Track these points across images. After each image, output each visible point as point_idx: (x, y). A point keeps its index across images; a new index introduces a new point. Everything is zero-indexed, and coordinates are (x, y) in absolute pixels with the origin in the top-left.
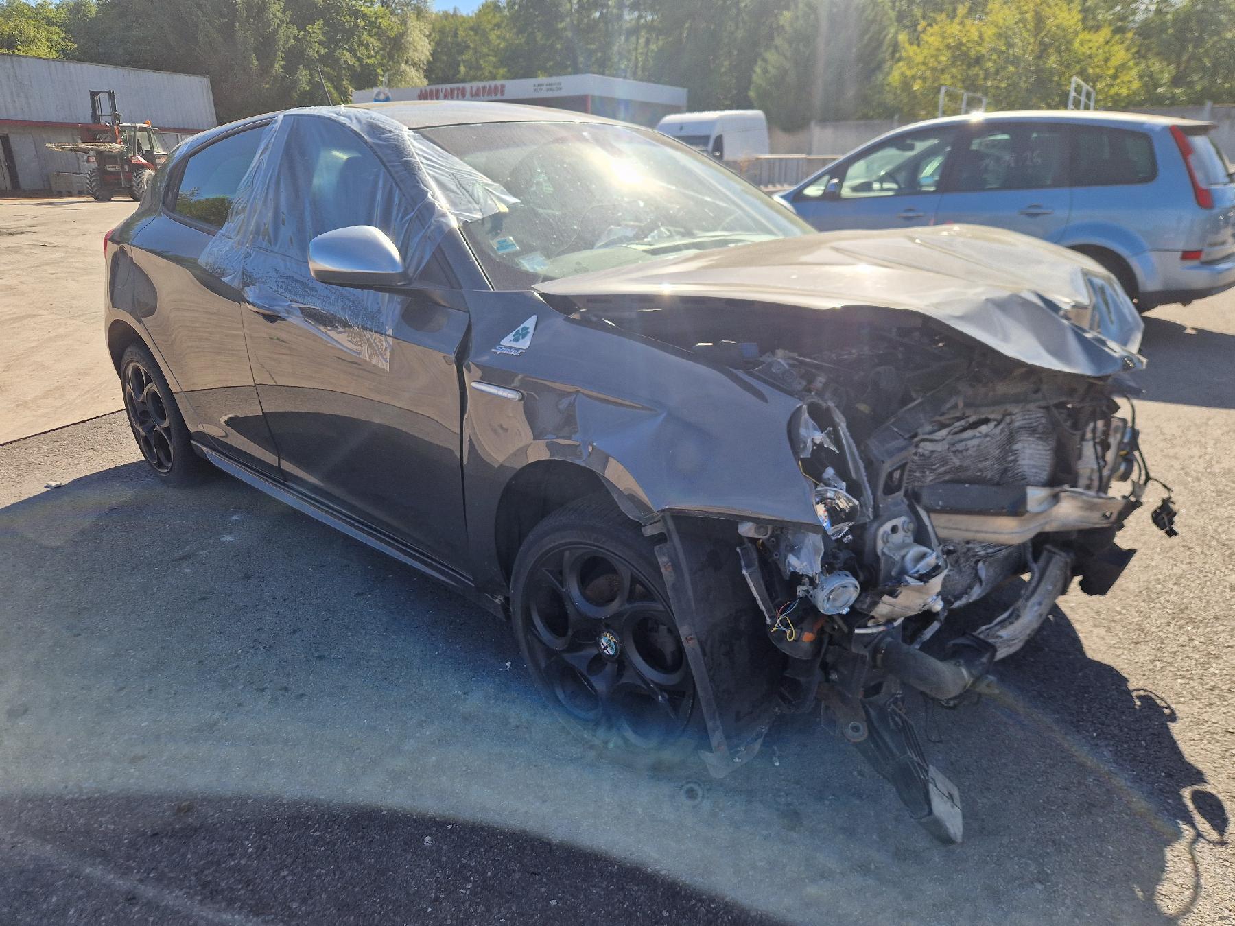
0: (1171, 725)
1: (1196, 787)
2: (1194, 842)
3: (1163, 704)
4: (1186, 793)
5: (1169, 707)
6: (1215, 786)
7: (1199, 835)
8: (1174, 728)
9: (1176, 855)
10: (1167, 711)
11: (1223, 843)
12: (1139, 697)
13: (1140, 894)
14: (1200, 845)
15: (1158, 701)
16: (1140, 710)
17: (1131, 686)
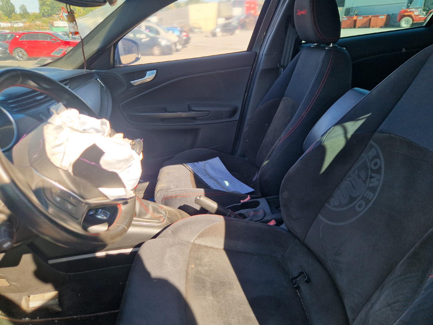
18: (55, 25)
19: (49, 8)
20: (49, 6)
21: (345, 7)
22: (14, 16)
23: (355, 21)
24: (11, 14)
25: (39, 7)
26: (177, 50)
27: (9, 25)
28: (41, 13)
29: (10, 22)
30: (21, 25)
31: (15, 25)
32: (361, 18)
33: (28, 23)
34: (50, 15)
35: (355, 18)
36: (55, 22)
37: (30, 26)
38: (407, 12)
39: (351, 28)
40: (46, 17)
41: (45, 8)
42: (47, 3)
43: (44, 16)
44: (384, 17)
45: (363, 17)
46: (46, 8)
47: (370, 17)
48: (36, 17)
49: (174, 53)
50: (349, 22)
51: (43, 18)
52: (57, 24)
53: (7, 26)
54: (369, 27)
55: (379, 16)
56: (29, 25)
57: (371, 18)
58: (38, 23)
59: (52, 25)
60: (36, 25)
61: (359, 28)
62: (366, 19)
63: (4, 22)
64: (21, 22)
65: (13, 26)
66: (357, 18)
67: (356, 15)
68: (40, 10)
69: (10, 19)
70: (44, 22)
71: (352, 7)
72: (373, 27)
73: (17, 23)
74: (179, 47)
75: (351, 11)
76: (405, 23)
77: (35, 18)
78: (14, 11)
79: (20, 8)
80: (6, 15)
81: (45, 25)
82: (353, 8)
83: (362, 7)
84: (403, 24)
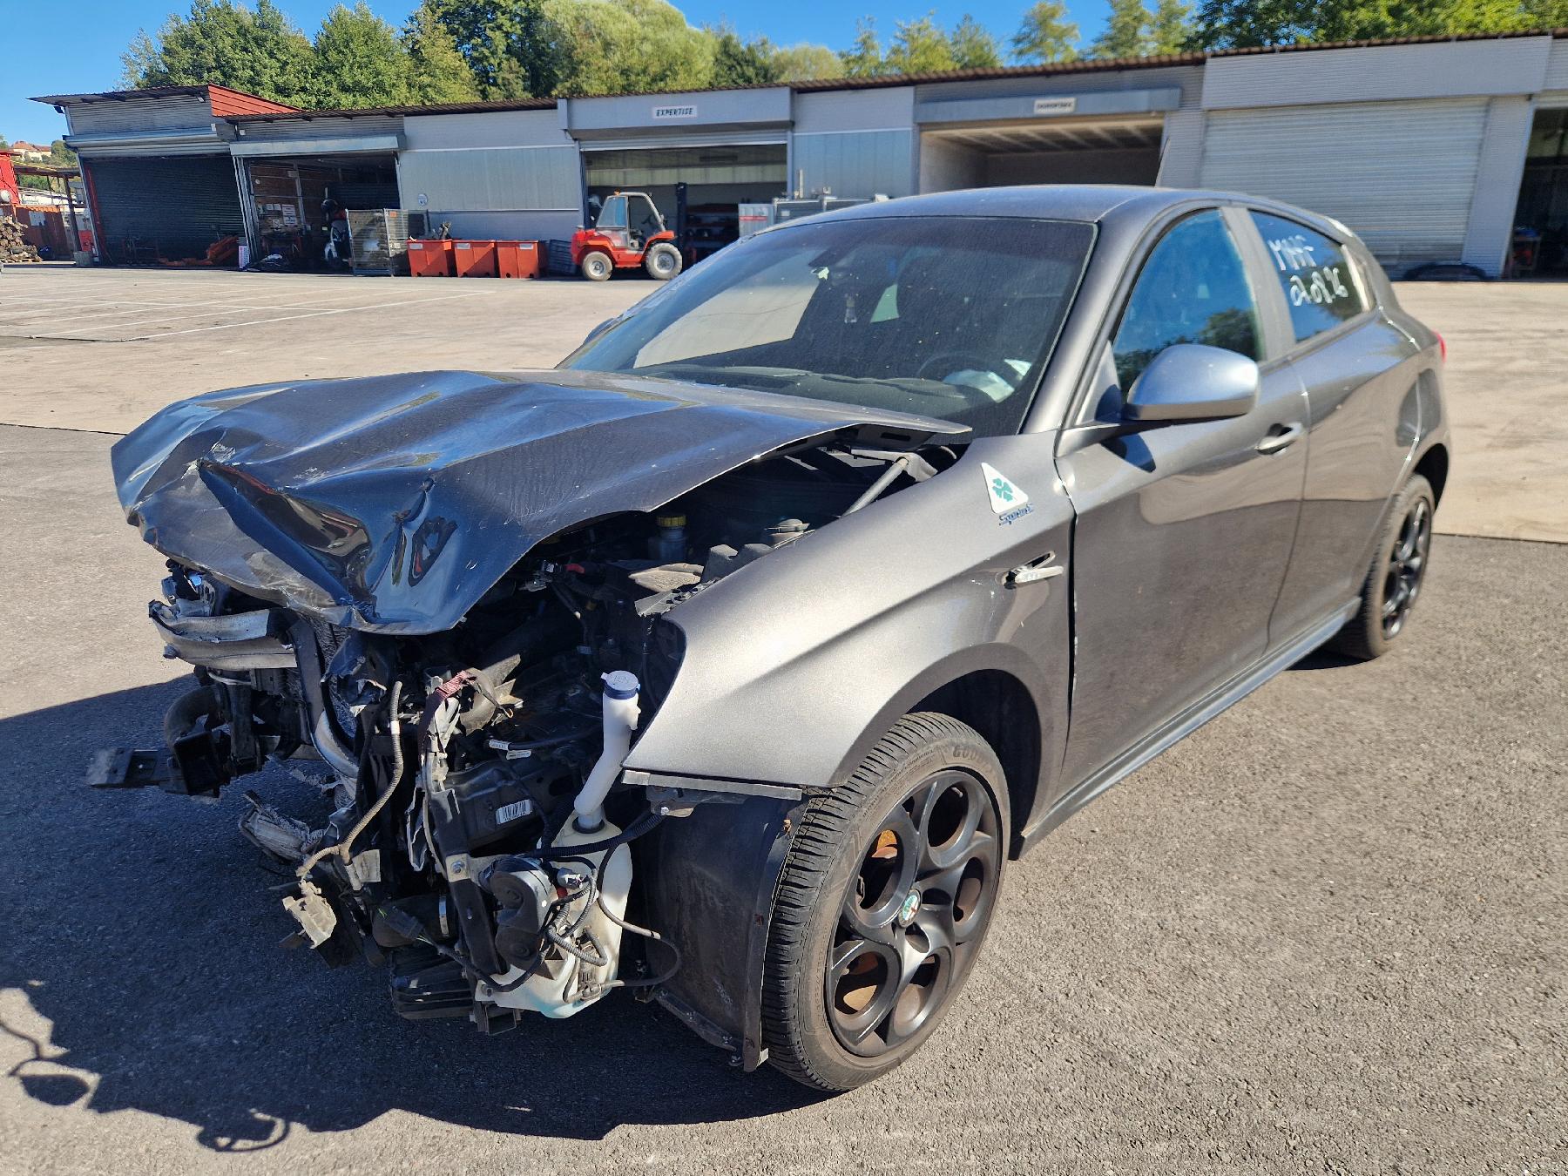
0: (195, 1130)
1: (89, 1095)
2: (37, 1048)
3: (240, 1144)
4: (91, 1079)
5: (228, 1148)
6: (77, 1112)
7: (39, 1057)
8: (191, 1131)
9: (41, 1027)
10: (223, 1141)
11: (13, 1073)
12: (270, 1126)
13: (36, 983)
14: (30, 1054)
15: (251, 1144)
16: (245, 1111)
17: (297, 1128)
21: (405, 211)
23: (451, 255)
32: (467, 246)
35: (447, 245)
38: (591, 237)
39: (441, 275)
44: (530, 247)
45: (473, 245)
47: (493, 246)
50: (431, 257)
54: (498, 276)
55: (516, 244)
57: (495, 249)
61: (465, 275)
62: (482, 252)
66: (454, 246)
67: (447, 235)
71: (427, 212)
72: (508, 276)
75: (425, 221)
76: (596, 269)
83: (456, 212)
84: (591, 270)
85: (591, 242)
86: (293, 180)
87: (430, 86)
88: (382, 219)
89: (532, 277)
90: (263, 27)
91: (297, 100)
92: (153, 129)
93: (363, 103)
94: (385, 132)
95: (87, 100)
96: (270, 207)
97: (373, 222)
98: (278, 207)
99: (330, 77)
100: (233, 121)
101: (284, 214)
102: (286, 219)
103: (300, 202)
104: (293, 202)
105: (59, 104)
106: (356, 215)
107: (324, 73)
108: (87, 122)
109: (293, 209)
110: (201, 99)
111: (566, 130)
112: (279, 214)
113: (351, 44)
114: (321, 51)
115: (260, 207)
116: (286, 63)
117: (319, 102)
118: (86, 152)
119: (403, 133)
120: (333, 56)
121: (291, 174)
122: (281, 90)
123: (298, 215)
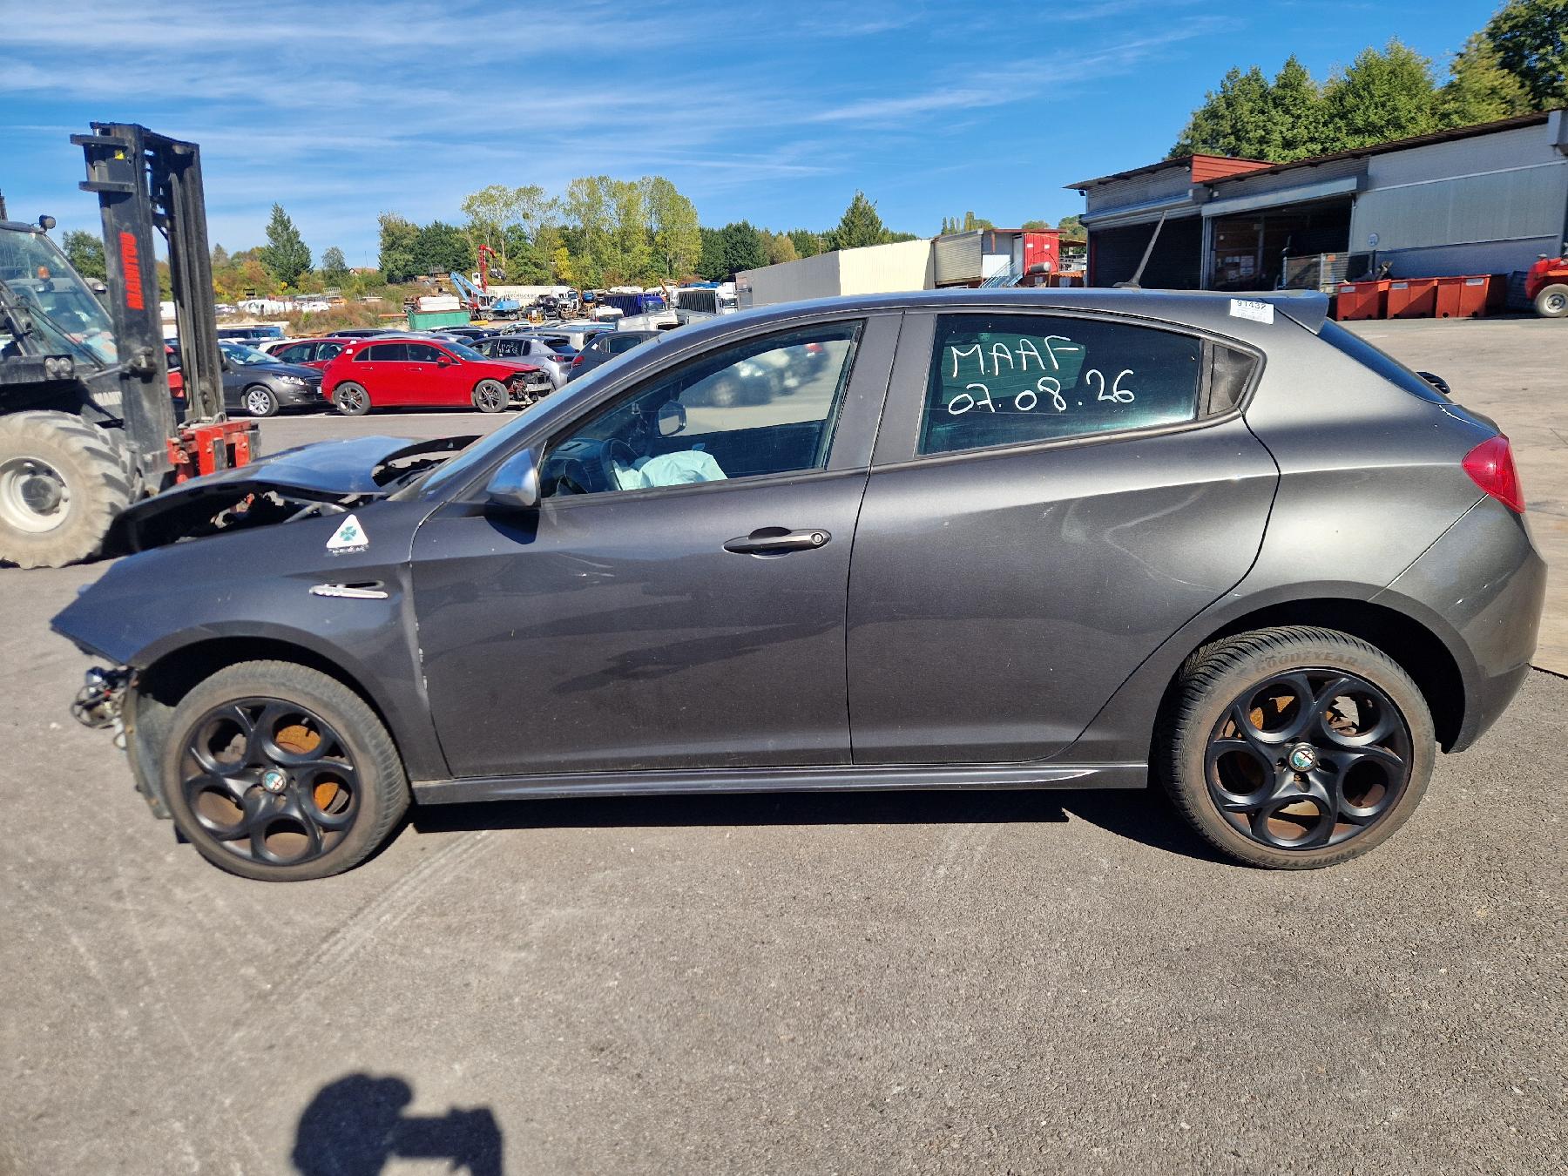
18: (424, 308)
19: (411, 257)
20: (412, 250)
21: (1350, 253)
22: (307, 280)
23: (1384, 295)
24: (297, 273)
25: (380, 253)
26: (787, 391)
27: (289, 306)
28: (386, 273)
29: (293, 299)
30: (323, 308)
31: (306, 308)
32: (1404, 286)
33: (344, 302)
34: (409, 277)
35: (1383, 286)
36: (422, 300)
37: (351, 311)
38: (1556, 267)
39: (1370, 317)
40: (398, 283)
41: (397, 256)
42: (405, 242)
43: (391, 279)
44: (1480, 284)
45: (1411, 284)
46: (404, 257)
47: (1435, 284)
48: (370, 284)
49: (777, 399)
50: (1361, 300)
51: (390, 287)
52: (427, 303)
53: (282, 309)
54: (1433, 316)
55: (1465, 280)
56: (346, 307)
57: (1436, 288)
58: (373, 300)
59: (415, 308)
60: (368, 308)
61: (1397, 316)
62: (1419, 291)
63: (274, 299)
64: (323, 299)
65: (301, 312)
66: (1390, 286)
67: (1387, 276)
68: (384, 262)
69: (291, 289)
70: (390, 297)
71: (1374, 252)
72: (1446, 315)
73: (310, 300)
74: (791, 382)
75: (1370, 262)
76: (1554, 304)
77: (366, 285)
78: (305, 266)
79: (327, 257)
80: (282, 277)
81: (393, 305)
82: (1377, 255)
83: (1406, 250)
84: (1546, 305)
85: (1552, 273)
86: (1257, 232)
87: (1457, 113)
88: (1317, 264)
89: (1476, 316)
90: (1284, 86)
91: (1301, 152)
92: (1146, 201)
93: (1370, 142)
94: (1347, 176)
95: (1102, 183)
96: (1229, 260)
97: (1307, 270)
98: (1237, 259)
99: (1341, 123)
100: (1210, 185)
101: (1242, 265)
102: (1242, 270)
103: (1260, 253)
104: (1254, 253)
105: (1083, 188)
106: (1293, 262)
107: (1337, 119)
108: (1102, 198)
109: (1252, 260)
110: (1188, 168)
111: (1555, 146)
112: (1237, 266)
113: (1371, 86)
114: (1338, 98)
115: (1219, 260)
116: (1299, 117)
117: (1324, 150)
118: (1094, 227)
119: (1366, 172)
120: (1350, 100)
121: (1256, 227)
122: (1288, 144)
123: (1255, 265)
